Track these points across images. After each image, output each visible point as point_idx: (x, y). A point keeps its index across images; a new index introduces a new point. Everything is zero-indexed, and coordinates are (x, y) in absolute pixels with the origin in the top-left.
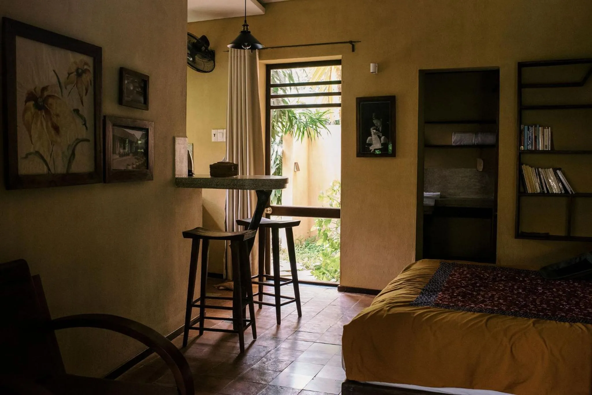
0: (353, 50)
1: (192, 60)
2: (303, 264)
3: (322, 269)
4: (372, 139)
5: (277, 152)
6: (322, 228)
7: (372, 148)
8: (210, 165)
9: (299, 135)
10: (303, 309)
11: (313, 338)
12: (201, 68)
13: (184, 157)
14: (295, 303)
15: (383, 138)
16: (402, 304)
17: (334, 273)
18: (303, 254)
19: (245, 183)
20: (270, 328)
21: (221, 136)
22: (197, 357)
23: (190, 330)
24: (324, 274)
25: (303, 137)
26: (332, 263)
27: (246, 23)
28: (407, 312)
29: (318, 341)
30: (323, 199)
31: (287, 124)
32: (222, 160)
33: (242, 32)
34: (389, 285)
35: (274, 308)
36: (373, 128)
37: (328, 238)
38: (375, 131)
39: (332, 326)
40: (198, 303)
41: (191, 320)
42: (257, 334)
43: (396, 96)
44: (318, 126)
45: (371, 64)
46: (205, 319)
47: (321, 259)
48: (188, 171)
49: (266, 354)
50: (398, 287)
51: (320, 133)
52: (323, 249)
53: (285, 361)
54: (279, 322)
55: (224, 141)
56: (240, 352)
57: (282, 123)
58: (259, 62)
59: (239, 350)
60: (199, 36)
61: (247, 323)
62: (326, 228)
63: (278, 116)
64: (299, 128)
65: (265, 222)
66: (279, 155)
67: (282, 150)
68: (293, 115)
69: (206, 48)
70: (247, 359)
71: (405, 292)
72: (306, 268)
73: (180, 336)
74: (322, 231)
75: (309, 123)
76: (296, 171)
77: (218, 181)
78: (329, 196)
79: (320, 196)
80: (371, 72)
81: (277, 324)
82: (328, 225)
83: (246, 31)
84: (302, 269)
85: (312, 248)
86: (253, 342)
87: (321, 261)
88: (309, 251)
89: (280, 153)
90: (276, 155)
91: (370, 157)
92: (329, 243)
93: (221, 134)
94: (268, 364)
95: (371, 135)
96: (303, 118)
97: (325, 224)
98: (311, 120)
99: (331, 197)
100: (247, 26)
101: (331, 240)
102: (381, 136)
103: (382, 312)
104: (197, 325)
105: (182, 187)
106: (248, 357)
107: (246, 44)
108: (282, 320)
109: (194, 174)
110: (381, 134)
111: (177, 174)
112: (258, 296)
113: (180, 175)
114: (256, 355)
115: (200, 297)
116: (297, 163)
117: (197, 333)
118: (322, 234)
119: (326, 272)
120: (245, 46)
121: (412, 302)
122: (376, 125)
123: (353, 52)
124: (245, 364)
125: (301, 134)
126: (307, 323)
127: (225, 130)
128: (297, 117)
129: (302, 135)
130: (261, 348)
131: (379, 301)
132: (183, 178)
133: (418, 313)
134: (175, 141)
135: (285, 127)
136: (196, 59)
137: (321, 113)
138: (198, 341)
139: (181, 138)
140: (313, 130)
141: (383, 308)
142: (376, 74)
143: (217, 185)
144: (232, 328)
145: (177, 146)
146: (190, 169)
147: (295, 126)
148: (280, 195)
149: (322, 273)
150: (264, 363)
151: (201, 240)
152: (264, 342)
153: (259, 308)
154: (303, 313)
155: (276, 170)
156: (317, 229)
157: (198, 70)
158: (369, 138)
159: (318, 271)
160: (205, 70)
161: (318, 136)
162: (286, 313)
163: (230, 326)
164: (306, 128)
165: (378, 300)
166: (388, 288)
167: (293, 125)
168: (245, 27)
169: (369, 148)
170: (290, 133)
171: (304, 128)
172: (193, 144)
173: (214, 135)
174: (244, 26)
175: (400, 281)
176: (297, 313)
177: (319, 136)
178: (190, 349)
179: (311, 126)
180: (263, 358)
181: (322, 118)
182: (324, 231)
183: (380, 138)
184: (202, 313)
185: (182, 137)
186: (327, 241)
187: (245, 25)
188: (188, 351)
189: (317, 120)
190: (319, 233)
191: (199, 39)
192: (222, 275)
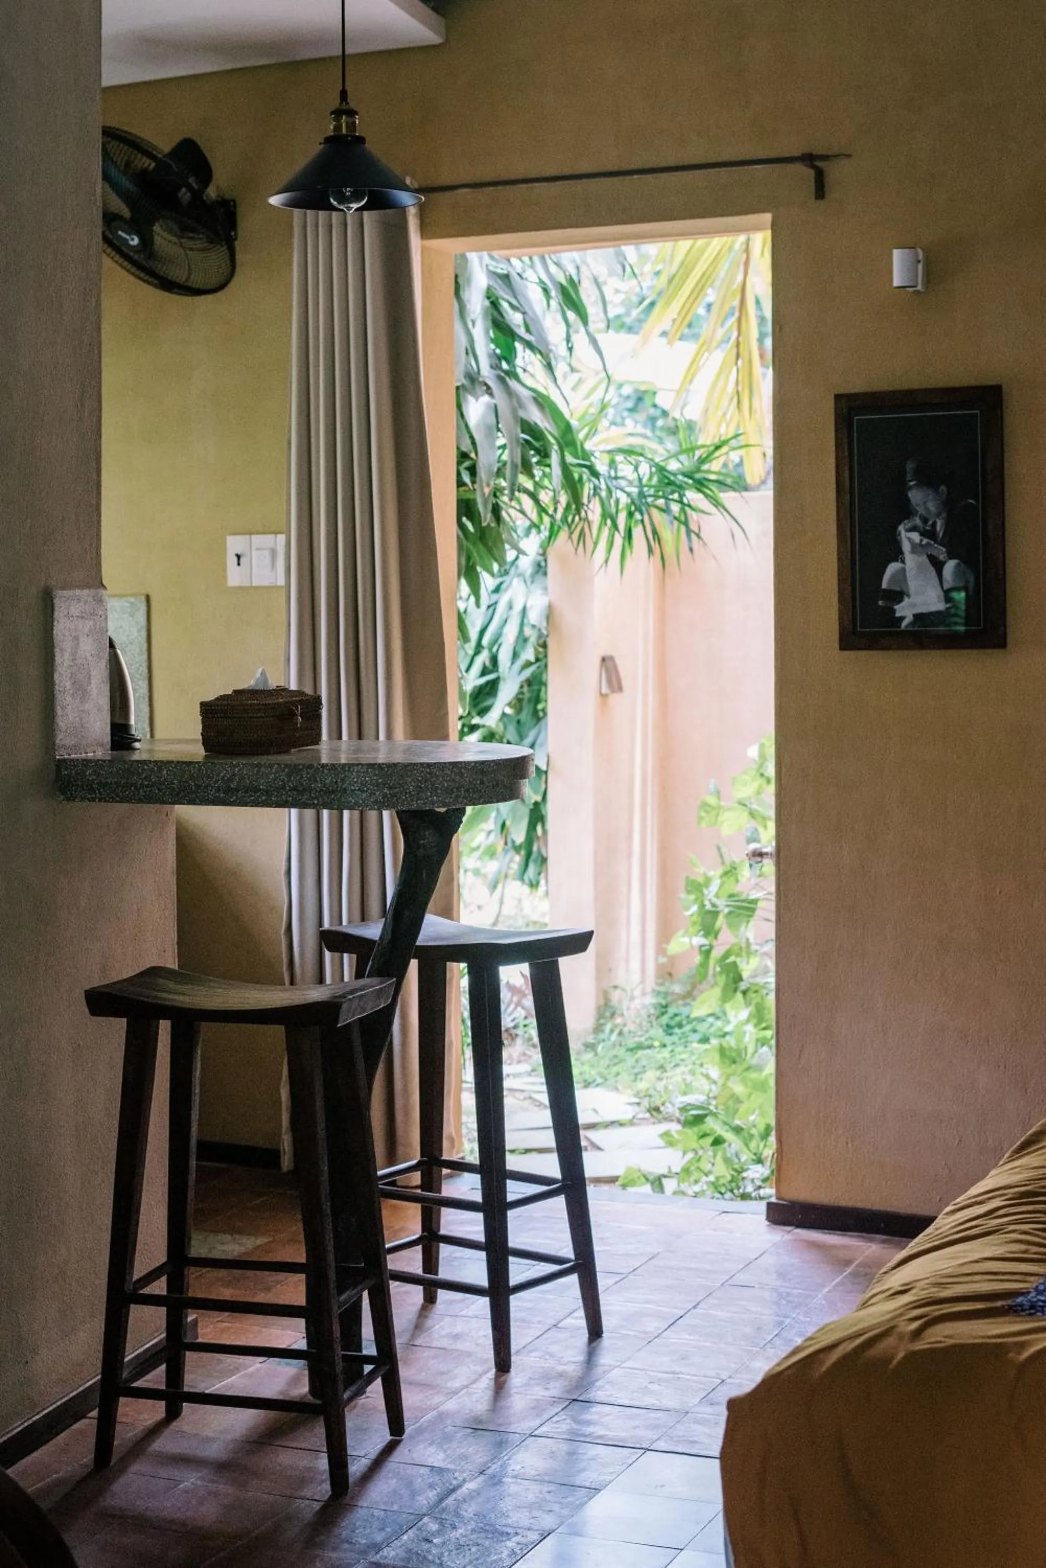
0: (820, 191)
1: (138, 245)
2: (635, 1096)
3: (711, 1124)
4: (904, 570)
5: (524, 611)
6: (714, 943)
7: (905, 611)
8: (202, 704)
9: (611, 544)
10: (608, 1303)
11: (641, 1433)
12: (178, 274)
13: (93, 673)
14: (574, 1279)
15: (950, 567)
16: (979, 1306)
17: (762, 1140)
18: (640, 1053)
19: (343, 780)
20: (467, 1387)
21: (268, 561)
22: (148, 1513)
23: (122, 1400)
24: (718, 1142)
25: (628, 551)
26: (753, 1097)
27: (347, 103)
28: (994, 1341)
29: (661, 1445)
30: (717, 815)
31: (556, 502)
32: (252, 682)
33: (328, 140)
34: (947, 1214)
35: (483, 1304)
36: (908, 524)
37: (743, 986)
38: (915, 536)
39: (730, 1377)
40: (159, 1287)
41: (126, 1359)
42: (407, 1415)
43: (1004, 386)
44: (689, 506)
45: (896, 253)
46: (188, 1354)
47: (715, 1073)
48: (109, 727)
49: (441, 1500)
50: (976, 1226)
51: (698, 536)
52: (728, 1029)
53: (517, 1534)
54: (503, 1364)
55: (279, 584)
56: (330, 1493)
57: (534, 496)
58: (424, 250)
59: (327, 1486)
60: (165, 144)
61: (368, 1368)
62: (733, 940)
63: (514, 466)
64: (608, 516)
65: (442, 939)
66: (534, 626)
67: (547, 604)
68: (583, 459)
69: (197, 195)
70: (358, 1523)
71: (999, 1251)
72: (648, 1115)
73: (84, 1421)
74: (716, 954)
75: (652, 491)
76: (606, 695)
77: (234, 775)
78: (745, 805)
79: (705, 805)
80: (896, 283)
81: (494, 1370)
82: (743, 928)
83: (347, 136)
84: (634, 1117)
85: (680, 1026)
86: (390, 1448)
87: (715, 1082)
88: (668, 1040)
89: (534, 616)
90: (522, 625)
91: (901, 647)
92: (748, 1004)
93: (267, 553)
94: (444, 1543)
95: (902, 553)
96: (626, 470)
97: (730, 925)
98: (660, 481)
99: (754, 806)
100: (352, 113)
101: (756, 992)
102: (942, 557)
103: (890, 1341)
104: (156, 1378)
105: (83, 799)
106: (361, 1513)
107: (348, 192)
108: (518, 1352)
109: (139, 741)
110: (941, 552)
111: (64, 746)
112: (419, 1248)
113: (76, 748)
114: (395, 1507)
115: (164, 1259)
116: (611, 658)
117: (156, 1410)
118: (718, 969)
119: (729, 1136)
120: (343, 199)
121: (1022, 1294)
122: (921, 510)
123: (820, 202)
124: (346, 1546)
125: (618, 540)
126: (624, 1365)
127: (281, 538)
128: (602, 468)
129: (623, 546)
130: (421, 1476)
131: (888, 1290)
132: (86, 762)
133: (1039, 1347)
134: (53, 605)
135: (547, 513)
136: (157, 239)
137: (702, 450)
138: (163, 1444)
139: (78, 592)
140: (672, 523)
141: (893, 1328)
142: (915, 291)
143: (228, 790)
144: (303, 1389)
145: (62, 627)
146: (122, 721)
147: (591, 506)
148: (539, 798)
149: (710, 1140)
150: (428, 1541)
151: (164, 1027)
152: (432, 1449)
153: (425, 1299)
154: (607, 1322)
155: (522, 687)
156: (692, 946)
157: (168, 285)
158: (893, 567)
159: (692, 1133)
160: (197, 281)
161: (691, 550)
162: (539, 1322)
163: (295, 1381)
164: (638, 516)
165: (885, 1287)
166: (937, 1229)
167: (583, 504)
168: (344, 117)
169: (894, 611)
170: (570, 537)
171: (630, 515)
172: (148, 599)
173: (238, 557)
174: (338, 113)
175: (990, 1198)
176: (583, 1323)
177: (695, 547)
178: (122, 1480)
179: (661, 502)
180: (426, 1519)
181: (709, 472)
182: (727, 955)
183: (938, 566)
184: (175, 1326)
185: (82, 587)
186: (739, 996)
187: (344, 111)
188: (116, 1487)
189: (686, 479)
190: (704, 965)
191: (164, 156)
192: (274, 1155)
